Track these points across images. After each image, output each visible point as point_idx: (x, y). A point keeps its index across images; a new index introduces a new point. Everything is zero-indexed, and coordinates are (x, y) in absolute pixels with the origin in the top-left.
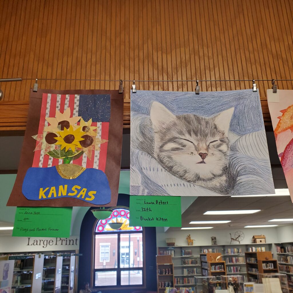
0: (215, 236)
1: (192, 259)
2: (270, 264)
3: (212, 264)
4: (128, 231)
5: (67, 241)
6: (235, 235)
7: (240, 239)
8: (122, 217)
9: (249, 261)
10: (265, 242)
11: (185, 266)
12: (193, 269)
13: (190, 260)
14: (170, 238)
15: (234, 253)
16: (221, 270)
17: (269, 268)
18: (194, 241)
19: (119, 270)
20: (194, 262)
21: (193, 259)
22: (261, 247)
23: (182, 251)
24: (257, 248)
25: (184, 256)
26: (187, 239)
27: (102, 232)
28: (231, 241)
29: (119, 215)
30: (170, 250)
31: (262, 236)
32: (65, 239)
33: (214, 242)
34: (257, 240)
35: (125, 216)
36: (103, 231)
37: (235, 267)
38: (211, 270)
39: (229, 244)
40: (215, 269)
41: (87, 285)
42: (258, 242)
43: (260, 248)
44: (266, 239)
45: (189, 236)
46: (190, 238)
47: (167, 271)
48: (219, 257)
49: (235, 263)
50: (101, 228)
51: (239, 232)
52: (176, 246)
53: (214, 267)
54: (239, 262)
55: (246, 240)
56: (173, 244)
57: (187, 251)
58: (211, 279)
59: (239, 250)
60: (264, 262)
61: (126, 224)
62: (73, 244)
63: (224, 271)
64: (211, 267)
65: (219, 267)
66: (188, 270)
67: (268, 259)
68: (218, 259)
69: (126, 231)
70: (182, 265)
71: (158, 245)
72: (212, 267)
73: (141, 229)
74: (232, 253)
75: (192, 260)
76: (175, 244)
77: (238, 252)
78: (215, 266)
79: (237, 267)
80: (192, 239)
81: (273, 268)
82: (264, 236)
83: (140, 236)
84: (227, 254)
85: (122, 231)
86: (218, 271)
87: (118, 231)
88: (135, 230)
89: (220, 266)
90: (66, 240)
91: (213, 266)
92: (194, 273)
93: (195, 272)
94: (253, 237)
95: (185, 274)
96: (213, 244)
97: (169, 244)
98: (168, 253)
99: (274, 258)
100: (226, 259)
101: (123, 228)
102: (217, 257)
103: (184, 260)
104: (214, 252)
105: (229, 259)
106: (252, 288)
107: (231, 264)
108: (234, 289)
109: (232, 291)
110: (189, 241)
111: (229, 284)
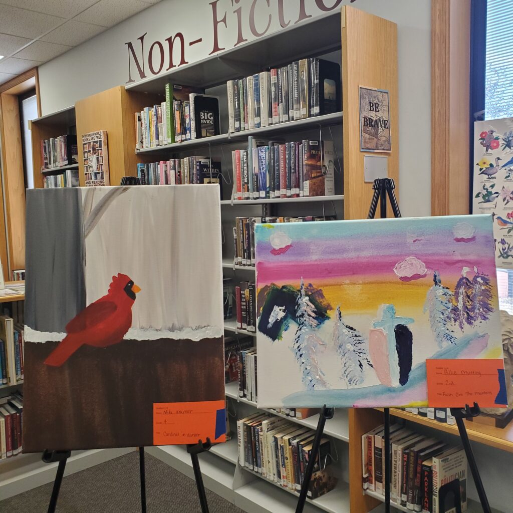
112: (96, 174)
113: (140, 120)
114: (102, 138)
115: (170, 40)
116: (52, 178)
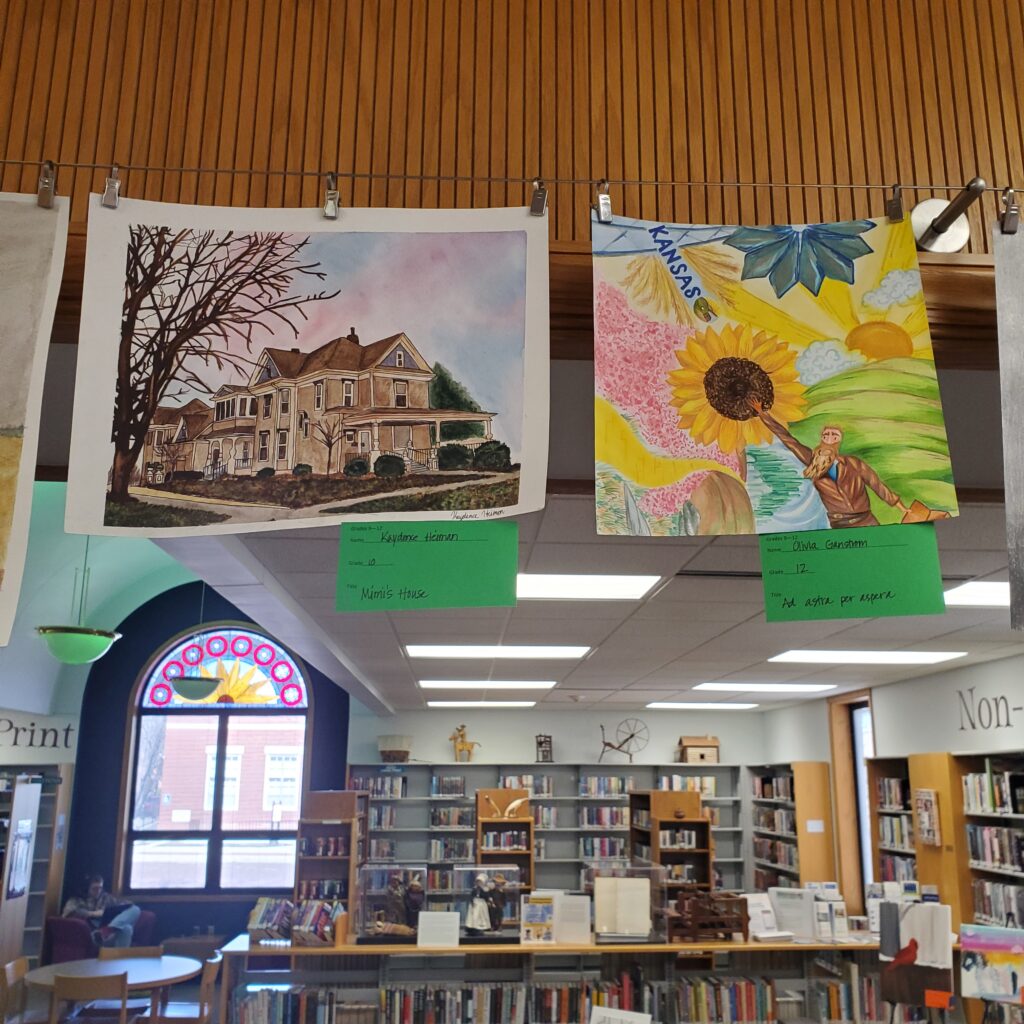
0: (548, 734)
1: (462, 809)
2: (686, 832)
3: (488, 827)
4: (255, 706)
5: (33, 732)
6: (618, 730)
7: (633, 745)
8: (238, 658)
9: (638, 821)
10: (718, 761)
11: (436, 829)
12: (463, 841)
13: (455, 812)
14: (393, 737)
15: (608, 791)
16: (515, 846)
17: (682, 844)
18: (476, 747)
19: (216, 837)
20: (470, 817)
21: (467, 809)
22: (701, 777)
23: (431, 781)
24: (689, 778)
25: (435, 797)
26: (454, 738)
27: (164, 706)
28: (603, 752)
29: (226, 653)
30: (388, 774)
31: (710, 739)
32: (29, 727)
33: (543, 751)
34: (690, 751)
35: (251, 656)
36: (170, 705)
37: (607, 840)
38: (484, 848)
39: (596, 763)
40: (497, 843)
41: (94, 885)
42: (693, 759)
43: (697, 779)
44: (721, 749)
45: (460, 731)
46: (462, 736)
47: (332, 847)
48: (516, 804)
49: (607, 826)
50: (161, 695)
51: (632, 723)
52: (411, 763)
53: (495, 837)
54: (622, 823)
55: (656, 752)
56: (404, 755)
57: (446, 779)
58: (417, 877)
59: (626, 781)
60: (664, 826)
61: (252, 683)
62: (55, 745)
63: (528, 852)
64: (485, 837)
65: (513, 835)
66: (446, 846)
67: (682, 817)
68: (511, 812)
69: (250, 706)
70: (428, 827)
71: (353, 758)
72: (488, 837)
73: (304, 703)
74: (602, 792)
75: (462, 812)
76: (411, 757)
77: (622, 790)
78: (500, 832)
79: (613, 839)
80: (469, 739)
81: (693, 845)
82: (715, 738)
83: (298, 724)
84: (583, 795)
85: (234, 705)
86: (507, 849)
87: (223, 705)
88: (282, 705)
89: (515, 833)
90: (32, 728)
91: (491, 835)
92: (467, 856)
93: (467, 851)
94: (680, 742)
95: (436, 855)
96: (541, 759)
97: (388, 756)
98: (383, 784)
99: (741, 815)
100: (579, 812)
101: (241, 695)
102: (509, 804)
103: (435, 810)
104: (542, 787)
105: (588, 811)
106: (549, 910)
107: (595, 828)
108: (490, 910)
109: (480, 917)
110: (460, 747)
111: (474, 895)
112: (929, 831)
113: (966, 783)
114: (933, 798)
115: (996, 700)
116: (887, 819)
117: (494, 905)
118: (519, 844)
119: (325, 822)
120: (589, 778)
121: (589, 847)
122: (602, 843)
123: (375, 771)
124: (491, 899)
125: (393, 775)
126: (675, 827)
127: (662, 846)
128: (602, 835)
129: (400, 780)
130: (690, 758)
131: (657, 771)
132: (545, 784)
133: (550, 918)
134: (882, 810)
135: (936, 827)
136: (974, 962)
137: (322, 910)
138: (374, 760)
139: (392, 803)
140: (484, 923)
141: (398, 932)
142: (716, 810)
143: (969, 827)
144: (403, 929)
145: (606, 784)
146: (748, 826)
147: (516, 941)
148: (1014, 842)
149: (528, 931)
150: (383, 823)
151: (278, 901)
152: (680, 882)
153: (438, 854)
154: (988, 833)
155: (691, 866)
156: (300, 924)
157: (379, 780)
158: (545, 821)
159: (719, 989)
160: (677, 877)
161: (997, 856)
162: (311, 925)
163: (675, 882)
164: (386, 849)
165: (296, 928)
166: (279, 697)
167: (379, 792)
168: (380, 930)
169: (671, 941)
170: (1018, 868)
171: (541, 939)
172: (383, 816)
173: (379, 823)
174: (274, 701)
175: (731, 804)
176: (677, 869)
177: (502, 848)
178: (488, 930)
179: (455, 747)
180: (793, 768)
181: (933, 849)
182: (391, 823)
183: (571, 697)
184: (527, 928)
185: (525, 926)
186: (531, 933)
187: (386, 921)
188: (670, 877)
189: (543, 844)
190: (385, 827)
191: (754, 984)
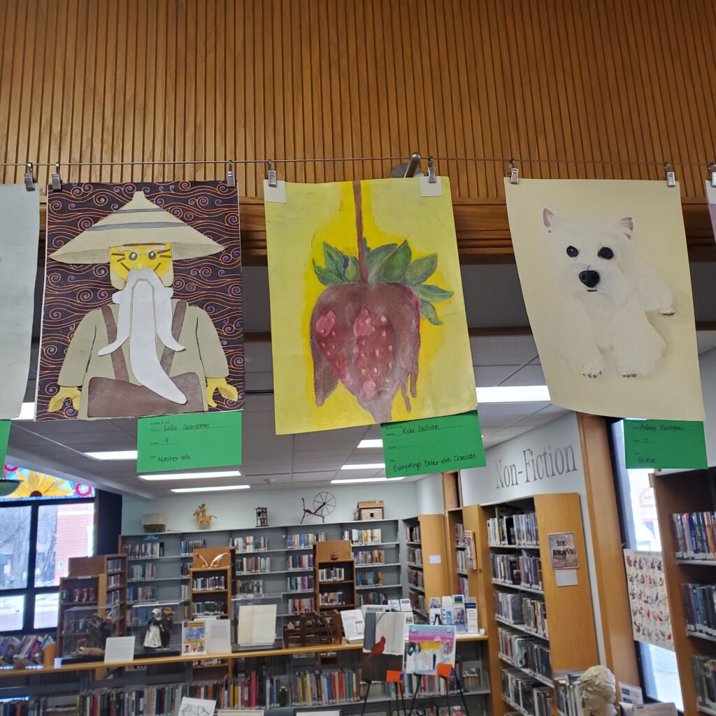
0: (264, 507)
2: (338, 569)
3: (196, 575)
4: (57, 498)
6: (314, 501)
7: (325, 511)
10: (383, 518)
11: (185, 577)
14: (152, 515)
15: (307, 544)
16: (217, 587)
17: (335, 578)
18: (213, 518)
19: (30, 593)
22: (372, 529)
23: (181, 545)
24: (363, 531)
25: (183, 555)
26: (197, 514)
28: (304, 517)
30: (148, 541)
31: (377, 502)
34: (363, 512)
37: (306, 578)
38: (194, 589)
39: (299, 524)
40: (204, 585)
42: (366, 518)
43: (369, 531)
44: (385, 509)
45: (201, 508)
46: (203, 512)
47: (85, 595)
48: (219, 557)
49: (307, 568)
51: (324, 495)
52: (167, 532)
53: (203, 581)
55: (341, 514)
56: (162, 527)
57: (191, 542)
59: (319, 536)
63: (226, 590)
64: (195, 582)
65: (215, 580)
67: (336, 559)
68: (215, 563)
69: (53, 498)
70: (179, 576)
71: (125, 531)
72: (197, 582)
73: (93, 494)
74: (303, 545)
76: (166, 529)
78: (205, 578)
79: (310, 577)
80: (208, 513)
81: (343, 578)
82: (381, 502)
83: (89, 510)
84: (290, 547)
85: (43, 498)
86: (212, 589)
87: (34, 498)
88: (77, 496)
89: (217, 578)
91: (200, 580)
94: (358, 506)
95: (185, 596)
96: (259, 524)
97: (149, 528)
98: (146, 548)
99: (400, 554)
100: (287, 559)
101: (46, 491)
102: (215, 557)
103: (184, 565)
104: (260, 544)
105: (293, 559)
106: (202, 631)
107: (298, 569)
108: (161, 633)
109: (153, 639)
110: (201, 519)
111: (150, 623)
112: (470, 559)
113: (489, 525)
114: (471, 537)
115: (510, 466)
116: (460, 552)
117: (163, 630)
118: (219, 585)
119: (80, 578)
120: (293, 536)
121: (293, 584)
122: (303, 580)
123: (140, 539)
124: (161, 626)
125: (153, 542)
126: (329, 566)
127: (320, 580)
128: (302, 574)
129: (158, 544)
130: (363, 517)
131: (343, 526)
132: (262, 542)
133: (203, 636)
134: (458, 546)
135: (474, 556)
136: (414, 650)
137: (37, 641)
138: (139, 532)
139: (153, 561)
140: (157, 643)
141: (93, 654)
142: (382, 552)
143: (491, 555)
144: (97, 651)
145: (306, 538)
146: (404, 562)
147: (178, 653)
148: (509, 563)
149: (187, 646)
150: (146, 575)
151: (6, 638)
152: (334, 604)
153: (187, 595)
154: (499, 558)
155: (341, 593)
156: (19, 653)
157: (143, 546)
158: (262, 567)
159: (320, 678)
160: (331, 601)
161: (503, 574)
162: (27, 653)
163: (330, 604)
164: (149, 594)
165: (15, 656)
166: (74, 491)
167: (143, 554)
168: (81, 653)
169: (287, 647)
170: (511, 582)
171: (196, 651)
172: (146, 571)
173: (144, 575)
174: (71, 494)
175: (394, 546)
176: (332, 595)
177: (208, 589)
178: (159, 647)
179: (198, 519)
180: (419, 520)
181: (474, 572)
182: (152, 575)
183: (265, 480)
184: (186, 645)
185: (185, 643)
186: (189, 648)
187: (88, 646)
188: (327, 602)
189: (261, 584)
190: (148, 578)
191: (344, 673)
